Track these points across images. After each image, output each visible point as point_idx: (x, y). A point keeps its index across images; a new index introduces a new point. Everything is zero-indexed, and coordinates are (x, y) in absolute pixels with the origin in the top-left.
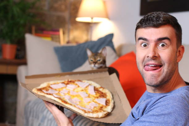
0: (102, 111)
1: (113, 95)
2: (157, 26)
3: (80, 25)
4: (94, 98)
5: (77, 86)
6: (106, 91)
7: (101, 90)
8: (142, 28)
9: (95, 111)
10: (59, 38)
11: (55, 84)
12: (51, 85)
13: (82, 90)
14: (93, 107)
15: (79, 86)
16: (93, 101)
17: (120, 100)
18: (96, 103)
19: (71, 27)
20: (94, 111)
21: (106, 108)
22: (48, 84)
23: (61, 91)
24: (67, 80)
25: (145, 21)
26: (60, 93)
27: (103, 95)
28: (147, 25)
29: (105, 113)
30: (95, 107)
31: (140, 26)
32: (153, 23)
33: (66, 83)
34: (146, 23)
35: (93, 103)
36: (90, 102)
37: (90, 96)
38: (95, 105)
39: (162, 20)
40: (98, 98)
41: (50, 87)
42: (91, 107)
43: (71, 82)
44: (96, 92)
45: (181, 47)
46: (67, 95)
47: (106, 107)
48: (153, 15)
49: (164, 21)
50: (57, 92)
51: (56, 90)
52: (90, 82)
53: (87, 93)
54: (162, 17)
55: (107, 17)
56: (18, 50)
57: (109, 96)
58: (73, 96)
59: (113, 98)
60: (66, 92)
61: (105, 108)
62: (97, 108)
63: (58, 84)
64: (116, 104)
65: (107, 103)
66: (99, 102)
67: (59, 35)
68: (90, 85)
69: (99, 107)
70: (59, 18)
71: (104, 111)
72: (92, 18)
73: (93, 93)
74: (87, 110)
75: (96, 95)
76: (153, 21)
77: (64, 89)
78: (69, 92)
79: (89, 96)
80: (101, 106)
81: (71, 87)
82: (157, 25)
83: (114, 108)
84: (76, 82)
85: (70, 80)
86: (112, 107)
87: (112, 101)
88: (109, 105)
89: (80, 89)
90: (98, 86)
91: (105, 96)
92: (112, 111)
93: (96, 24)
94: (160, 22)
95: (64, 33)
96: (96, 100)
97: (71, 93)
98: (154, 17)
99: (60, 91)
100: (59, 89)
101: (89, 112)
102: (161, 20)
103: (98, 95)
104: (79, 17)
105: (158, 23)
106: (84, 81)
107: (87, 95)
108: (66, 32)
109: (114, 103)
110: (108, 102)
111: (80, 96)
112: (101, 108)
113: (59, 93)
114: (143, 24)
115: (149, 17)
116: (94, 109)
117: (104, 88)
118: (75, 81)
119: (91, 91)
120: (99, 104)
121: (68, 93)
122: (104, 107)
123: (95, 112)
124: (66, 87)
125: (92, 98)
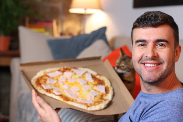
0: (104, 101)
1: (111, 82)
2: (155, 26)
4: (93, 86)
5: (73, 73)
6: (103, 78)
7: (98, 77)
8: (140, 28)
9: (97, 102)
11: (51, 72)
12: (48, 73)
13: (80, 77)
14: (93, 97)
15: (75, 74)
16: (93, 89)
17: (119, 86)
18: (96, 91)
20: (95, 102)
21: (106, 97)
22: (45, 72)
23: (59, 80)
24: (62, 68)
25: (143, 21)
26: (59, 82)
27: (101, 83)
28: (144, 24)
29: (107, 102)
30: (95, 96)
31: (137, 25)
32: (151, 23)
33: (62, 70)
34: (144, 22)
35: (93, 91)
36: (89, 91)
37: (89, 83)
38: (95, 95)
39: (161, 20)
40: (96, 85)
41: (47, 76)
42: (91, 97)
43: (67, 69)
44: (94, 79)
45: (178, 47)
46: (66, 83)
47: (106, 95)
48: (150, 14)
49: (162, 20)
50: (55, 81)
51: (53, 78)
52: (86, 70)
53: (85, 80)
54: (160, 16)
57: (107, 83)
58: (72, 84)
59: (111, 85)
60: (64, 81)
62: (97, 97)
63: (54, 71)
64: (115, 91)
66: (98, 90)
68: (87, 72)
69: (100, 96)
71: (105, 100)
73: (91, 80)
74: (88, 103)
75: (94, 82)
76: (152, 21)
77: (61, 77)
78: (67, 79)
79: (87, 83)
80: (101, 94)
81: (67, 74)
82: (155, 24)
83: (114, 95)
84: (72, 70)
85: (65, 67)
86: (112, 94)
87: (111, 88)
88: (108, 93)
89: (77, 76)
90: (94, 73)
91: (103, 83)
92: (112, 99)
94: (159, 21)
96: (95, 88)
97: (69, 81)
98: (152, 16)
99: (57, 80)
100: (56, 77)
101: (91, 105)
102: (159, 20)
103: (96, 82)
105: (156, 22)
106: (79, 68)
107: (85, 82)
109: (113, 90)
110: (107, 89)
111: (79, 84)
113: (57, 82)
114: (140, 23)
115: (147, 16)
116: (95, 99)
117: (100, 75)
118: (71, 68)
119: (89, 78)
120: (99, 92)
121: (66, 82)
122: (104, 96)
124: (63, 74)
125: (91, 85)
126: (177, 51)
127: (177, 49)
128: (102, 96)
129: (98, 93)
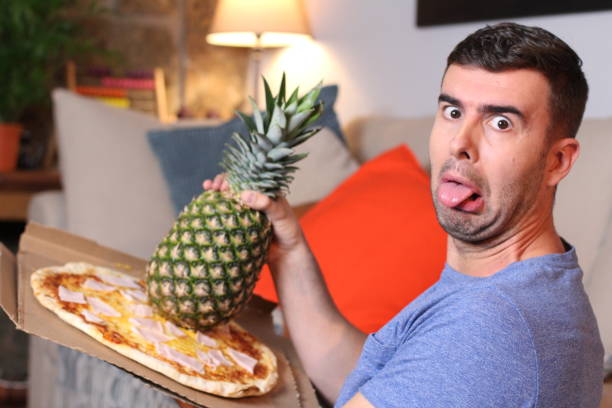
3: (220, 56)
19: (188, 63)
55: (308, 30)
70: (150, 33)
72: (259, 36)
93: (272, 51)
104: (218, 31)
108: (175, 78)
126: (561, 155)
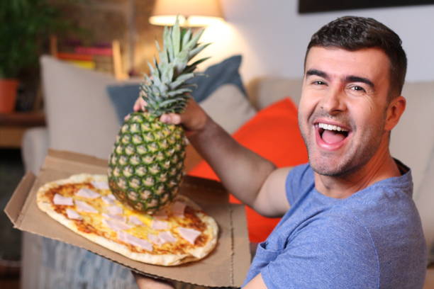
10: (112, 62)
14: (163, 241)
18: (175, 235)
20: (159, 250)
21: (192, 249)
28: (331, 41)
31: (317, 41)
34: (331, 36)
38: (170, 240)
39: (365, 36)
42: (159, 240)
45: (399, 99)
47: (192, 247)
49: (368, 38)
56: (20, 92)
61: (190, 248)
62: (171, 245)
65: (199, 241)
67: (111, 56)
69: (178, 245)
75: (185, 219)
80: (183, 242)
83: (212, 253)
87: (212, 240)
88: (200, 246)
92: (204, 258)
94: (361, 40)
95: (122, 51)
102: (363, 37)
110: (203, 239)
112: (181, 247)
114: (323, 38)
116: (163, 245)
120: (182, 238)
122: (188, 247)
123: (159, 252)
126: (394, 108)
127: (396, 103)
128: (183, 246)
129: (176, 240)
